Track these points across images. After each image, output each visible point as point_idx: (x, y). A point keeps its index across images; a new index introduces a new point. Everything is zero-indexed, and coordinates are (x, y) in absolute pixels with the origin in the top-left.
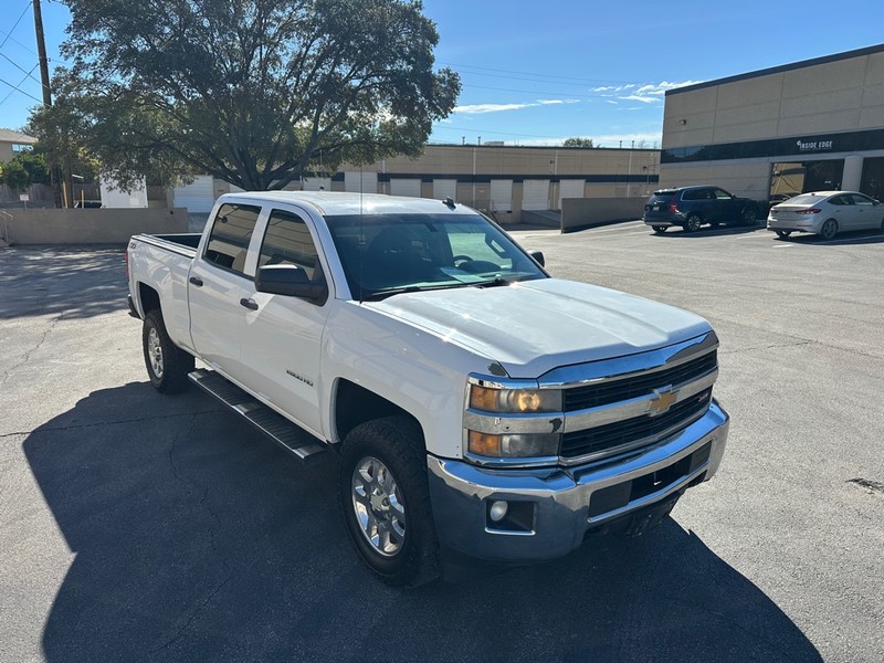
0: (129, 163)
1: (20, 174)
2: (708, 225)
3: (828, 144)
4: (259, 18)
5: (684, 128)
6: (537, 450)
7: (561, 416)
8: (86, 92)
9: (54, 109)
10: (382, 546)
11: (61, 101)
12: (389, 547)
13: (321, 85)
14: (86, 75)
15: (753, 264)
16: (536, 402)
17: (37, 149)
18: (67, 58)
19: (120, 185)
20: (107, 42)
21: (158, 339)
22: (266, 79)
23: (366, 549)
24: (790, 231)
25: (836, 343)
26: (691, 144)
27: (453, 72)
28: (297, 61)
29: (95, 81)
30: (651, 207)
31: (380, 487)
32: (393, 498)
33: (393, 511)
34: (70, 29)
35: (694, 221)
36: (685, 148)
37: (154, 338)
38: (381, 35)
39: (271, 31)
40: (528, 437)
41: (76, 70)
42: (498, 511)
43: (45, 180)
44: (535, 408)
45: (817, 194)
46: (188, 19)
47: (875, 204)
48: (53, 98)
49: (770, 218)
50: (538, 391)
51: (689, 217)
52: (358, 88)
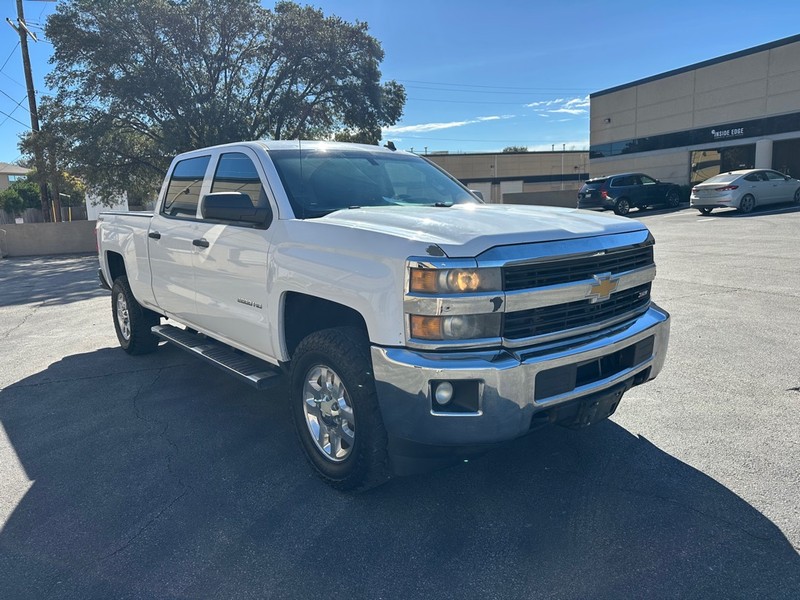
0: (111, 181)
1: (15, 201)
2: (636, 209)
3: (739, 131)
4: (223, 46)
5: (609, 125)
6: (480, 332)
7: (501, 296)
8: (69, 118)
9: (41, 133)
10: (333, 454)
11: (46, 126)
12: (341, 452)
13: (280, 102)
14: (69, 102)
15: (680, 235)
16: (475, 282)
17: (31, 178)
18: (51, 88)
19: (103, 200)
20: (88, 72)
21: (125, 303)
22: (231, 98)
23: (319, 459)
24: (711, 207)
25: (764, 289)
26: (617, 139)
27: (398, 84)
28: (258, 82)
29: (77, 107)
30: (584, 195)
31: (329, 393)
32: (341, 401)
33: (343, 415)
34: (52, 60)
35: (623, 205)
36: (611, 144)
37: (122, 303)
38: (332, 53)
39: (234, 57)
40: (470, 319)
41: (61, 97)
42: (444, 394)
43: (38, 206)
44: (475, 288)
45: (733, 173)
46: (159, 47)
47: (786, 179)
48: (40, 124)
49: (692, 197)
50: (476, 270)
51: (618, 202)
52: (314, 103)
